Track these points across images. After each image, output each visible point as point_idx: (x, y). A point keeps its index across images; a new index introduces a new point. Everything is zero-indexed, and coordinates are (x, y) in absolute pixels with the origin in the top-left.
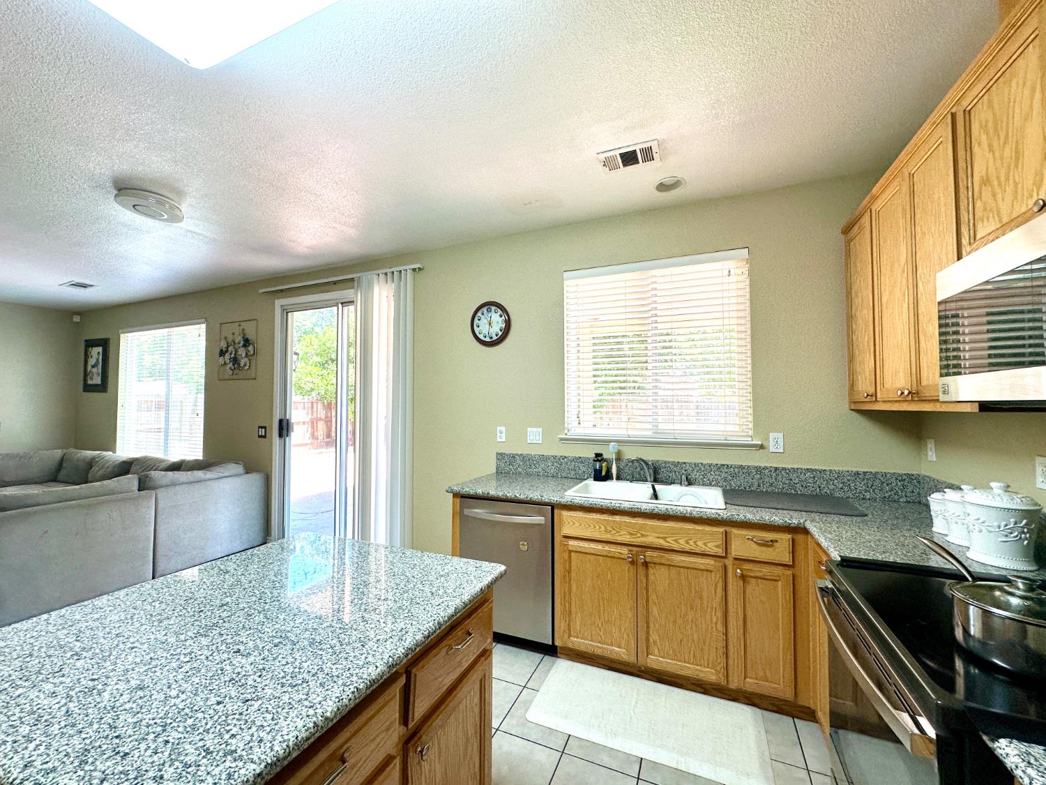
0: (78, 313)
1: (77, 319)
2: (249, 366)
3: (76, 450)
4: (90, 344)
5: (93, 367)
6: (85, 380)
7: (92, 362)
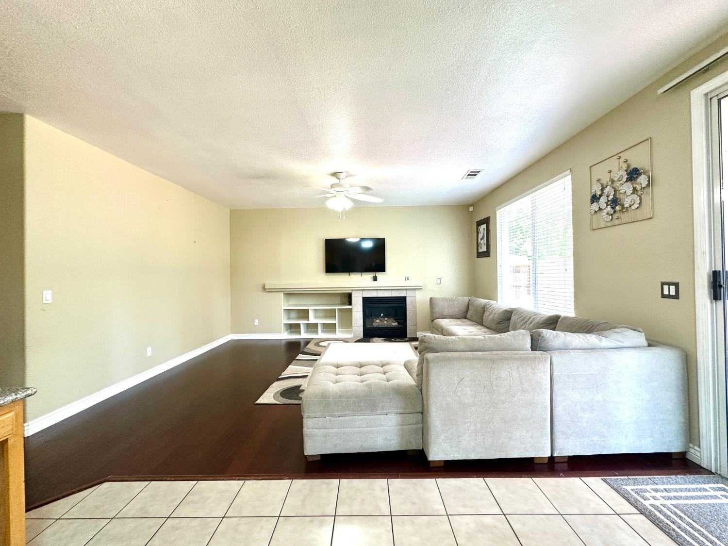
0: (472, 205)
1: (471, 209)
2: (640, 204)
3: (475, 298)
4: (479, 224)
5: (481, 240)
6: (478, 250)
7: (480, 236)
